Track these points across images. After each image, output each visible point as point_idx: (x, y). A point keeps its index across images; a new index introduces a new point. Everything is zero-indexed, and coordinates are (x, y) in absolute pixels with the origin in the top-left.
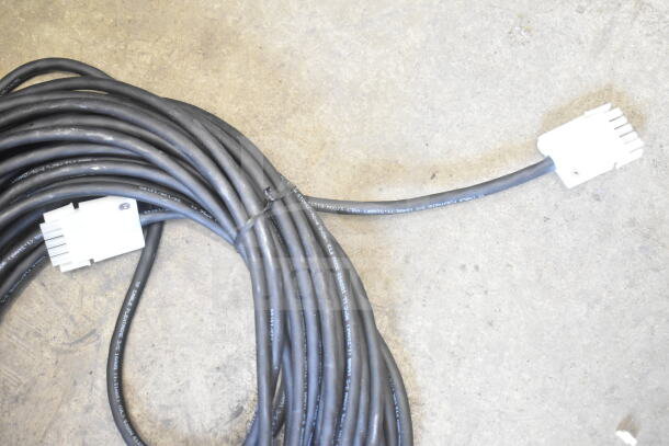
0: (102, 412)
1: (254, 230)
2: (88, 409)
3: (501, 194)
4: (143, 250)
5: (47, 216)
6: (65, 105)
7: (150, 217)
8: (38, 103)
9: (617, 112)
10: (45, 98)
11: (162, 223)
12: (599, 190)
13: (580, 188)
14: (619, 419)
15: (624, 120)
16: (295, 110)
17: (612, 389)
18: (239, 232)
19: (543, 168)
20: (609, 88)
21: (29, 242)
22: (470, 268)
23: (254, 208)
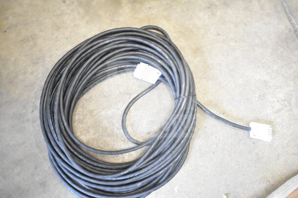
0: (121, 112)
1: (183, 99)
2: (118, 109)
3: (235, 128)
4: (153, 85)
5: (141, 63)
6: (162, 43)
7: (161, 79)
8: (156, 38)
9: (271, 129)
10: (158, 38)
11: (161, 81)
12: (255, 142)
13: (252, 139)
14: (226, 192)
15: (271, 131)
16: (205, 78)
17: (229, 185)
18: (179, 97)
19: (248, 129)
20: (272, 122)
21: (132, 66)
22: (218, 138)
23: (187, 94)
